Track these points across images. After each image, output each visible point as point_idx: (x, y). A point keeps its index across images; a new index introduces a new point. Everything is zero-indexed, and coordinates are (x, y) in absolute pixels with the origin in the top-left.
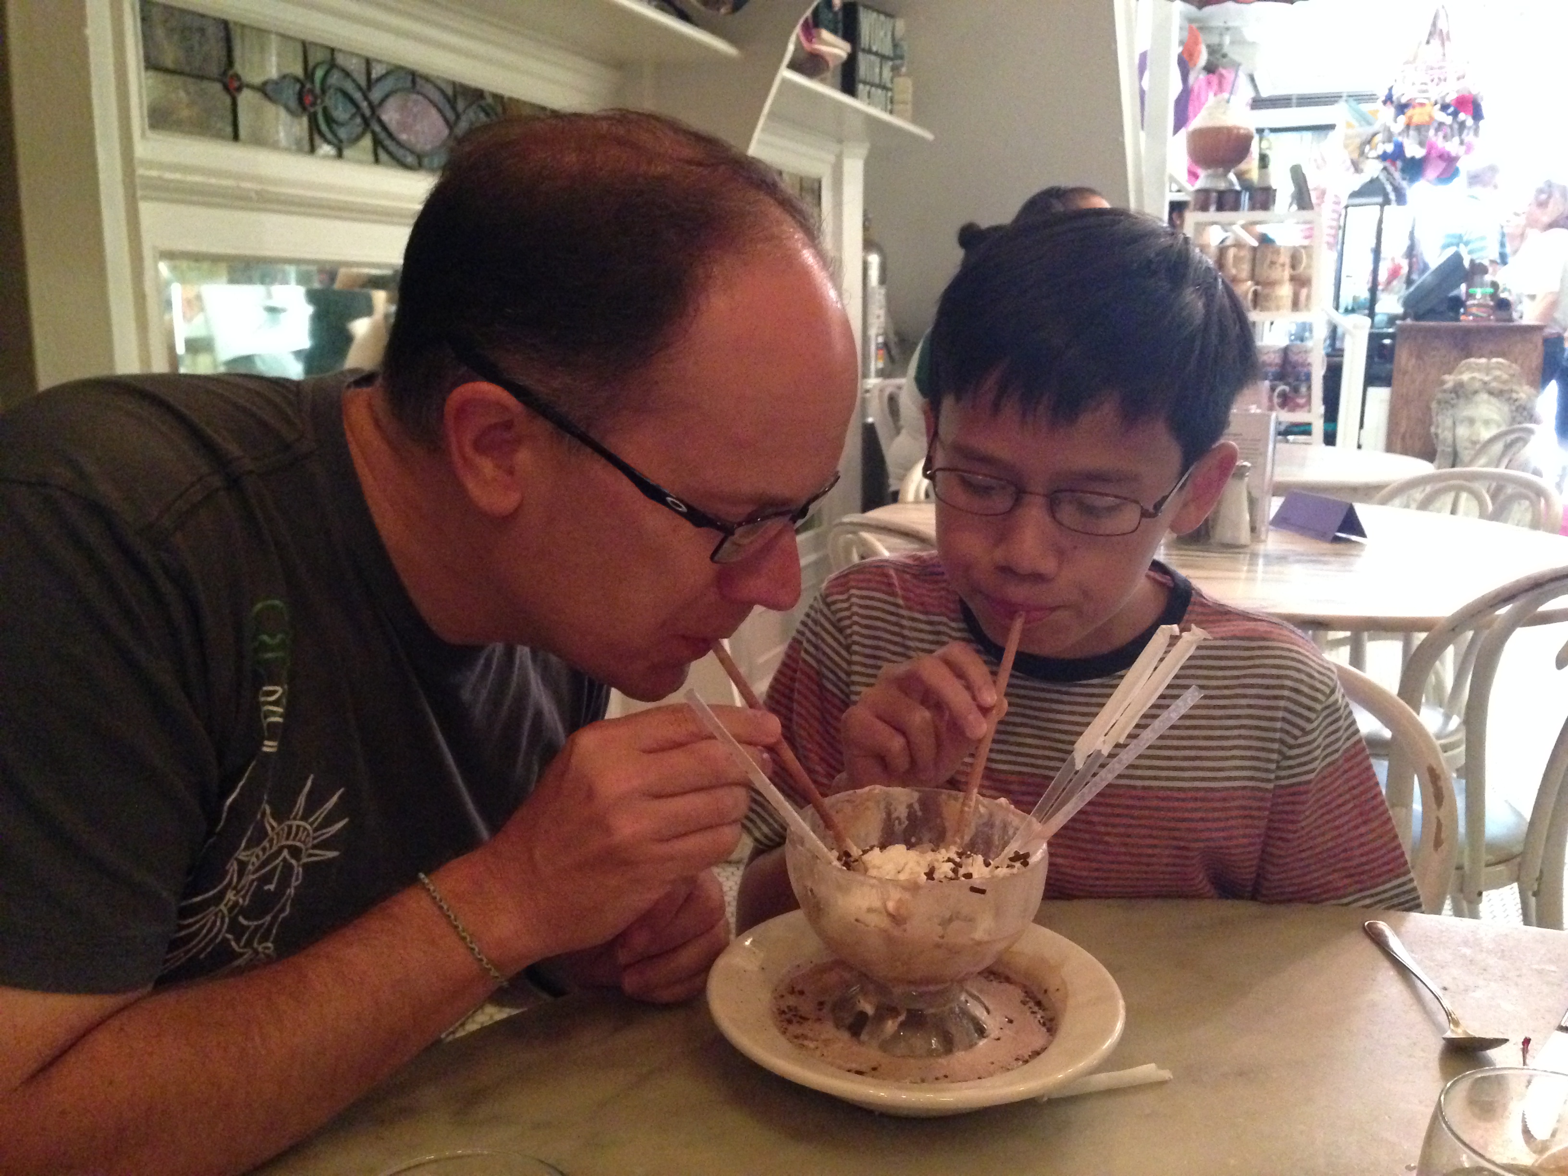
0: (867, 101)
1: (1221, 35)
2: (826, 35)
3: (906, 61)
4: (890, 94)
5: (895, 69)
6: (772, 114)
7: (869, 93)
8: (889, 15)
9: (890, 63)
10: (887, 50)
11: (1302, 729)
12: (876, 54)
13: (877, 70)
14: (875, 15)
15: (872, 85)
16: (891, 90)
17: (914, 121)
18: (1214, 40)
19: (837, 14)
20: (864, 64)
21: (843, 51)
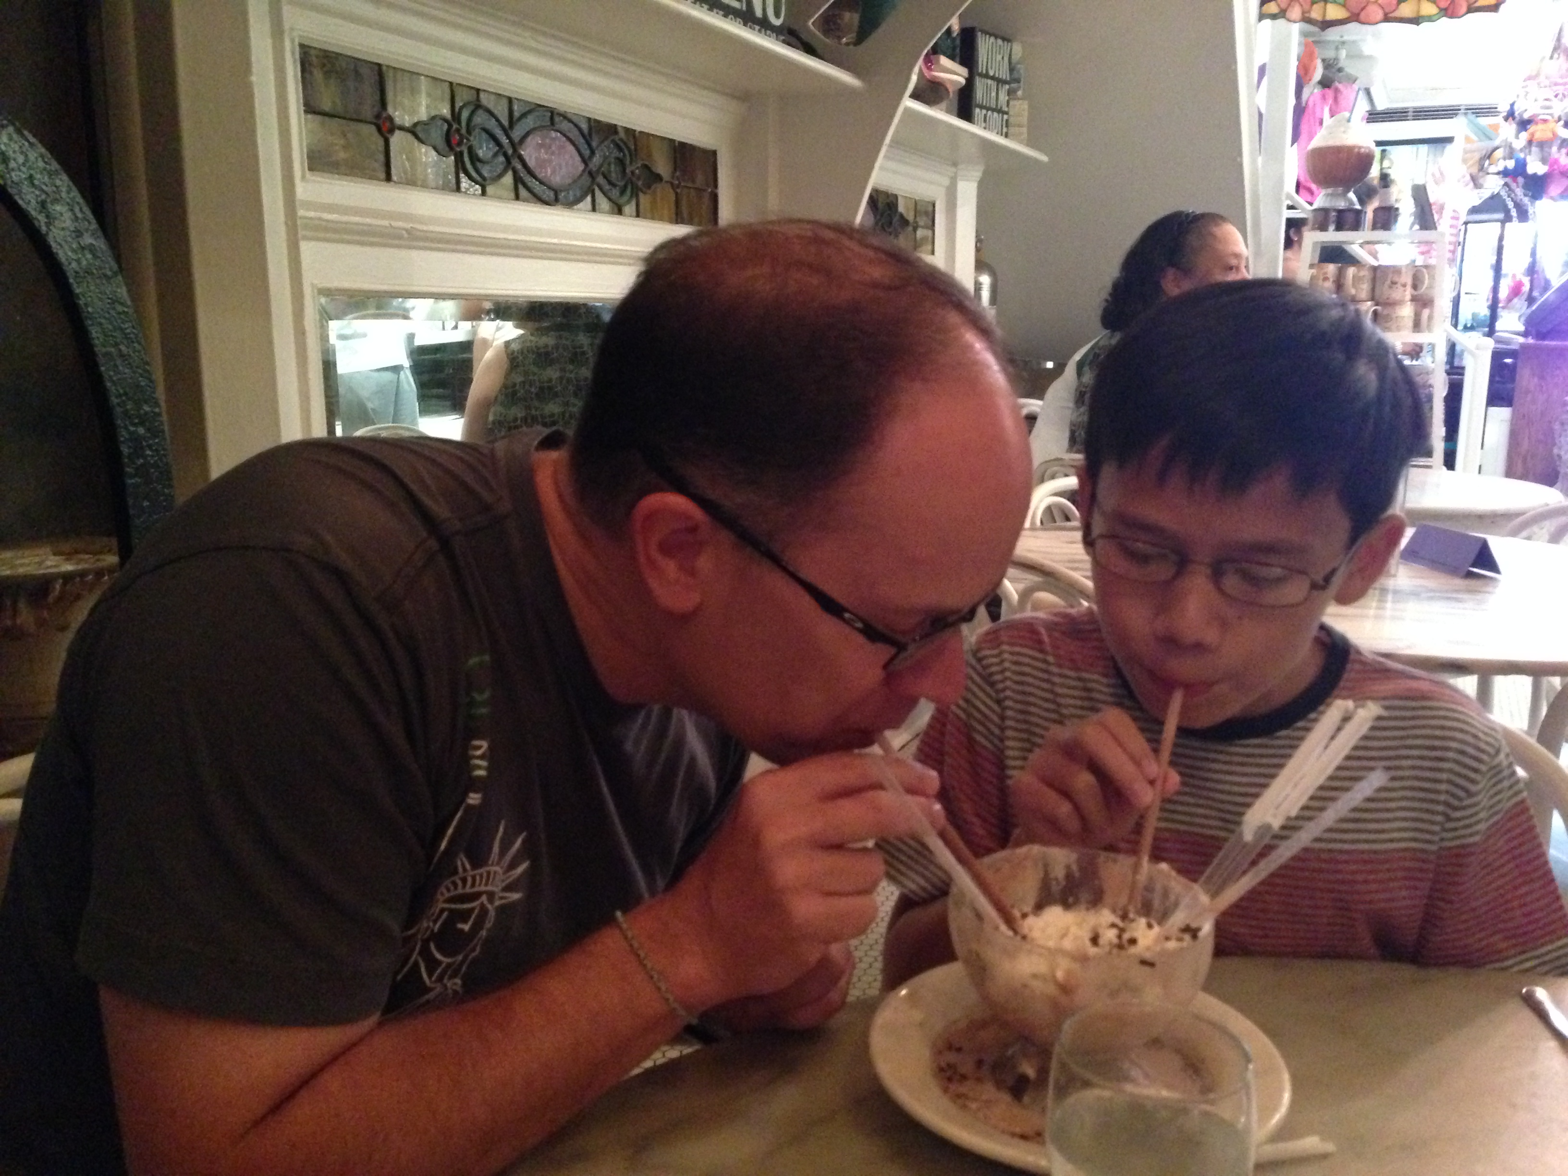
0: (983, 125)
1: (1337, 49)
2: (944, 61)
3: (1023, 84)
4: (1005, 117)
5: (1010, 93)
6: (895, 143)
7: (985, 116)
8: (1006, 39)
9: (1007, 87)
10: (1004, 74)
11: (1467, 791)
12: (993, 78)
13: (994, 94)
14: (992, 39)
15: (988, 109)
16: (1007, 113)
17: (1030, 144)
18: (1330, 54)
19: (955, 41)
20: (981, 89)
21: (961, 77)
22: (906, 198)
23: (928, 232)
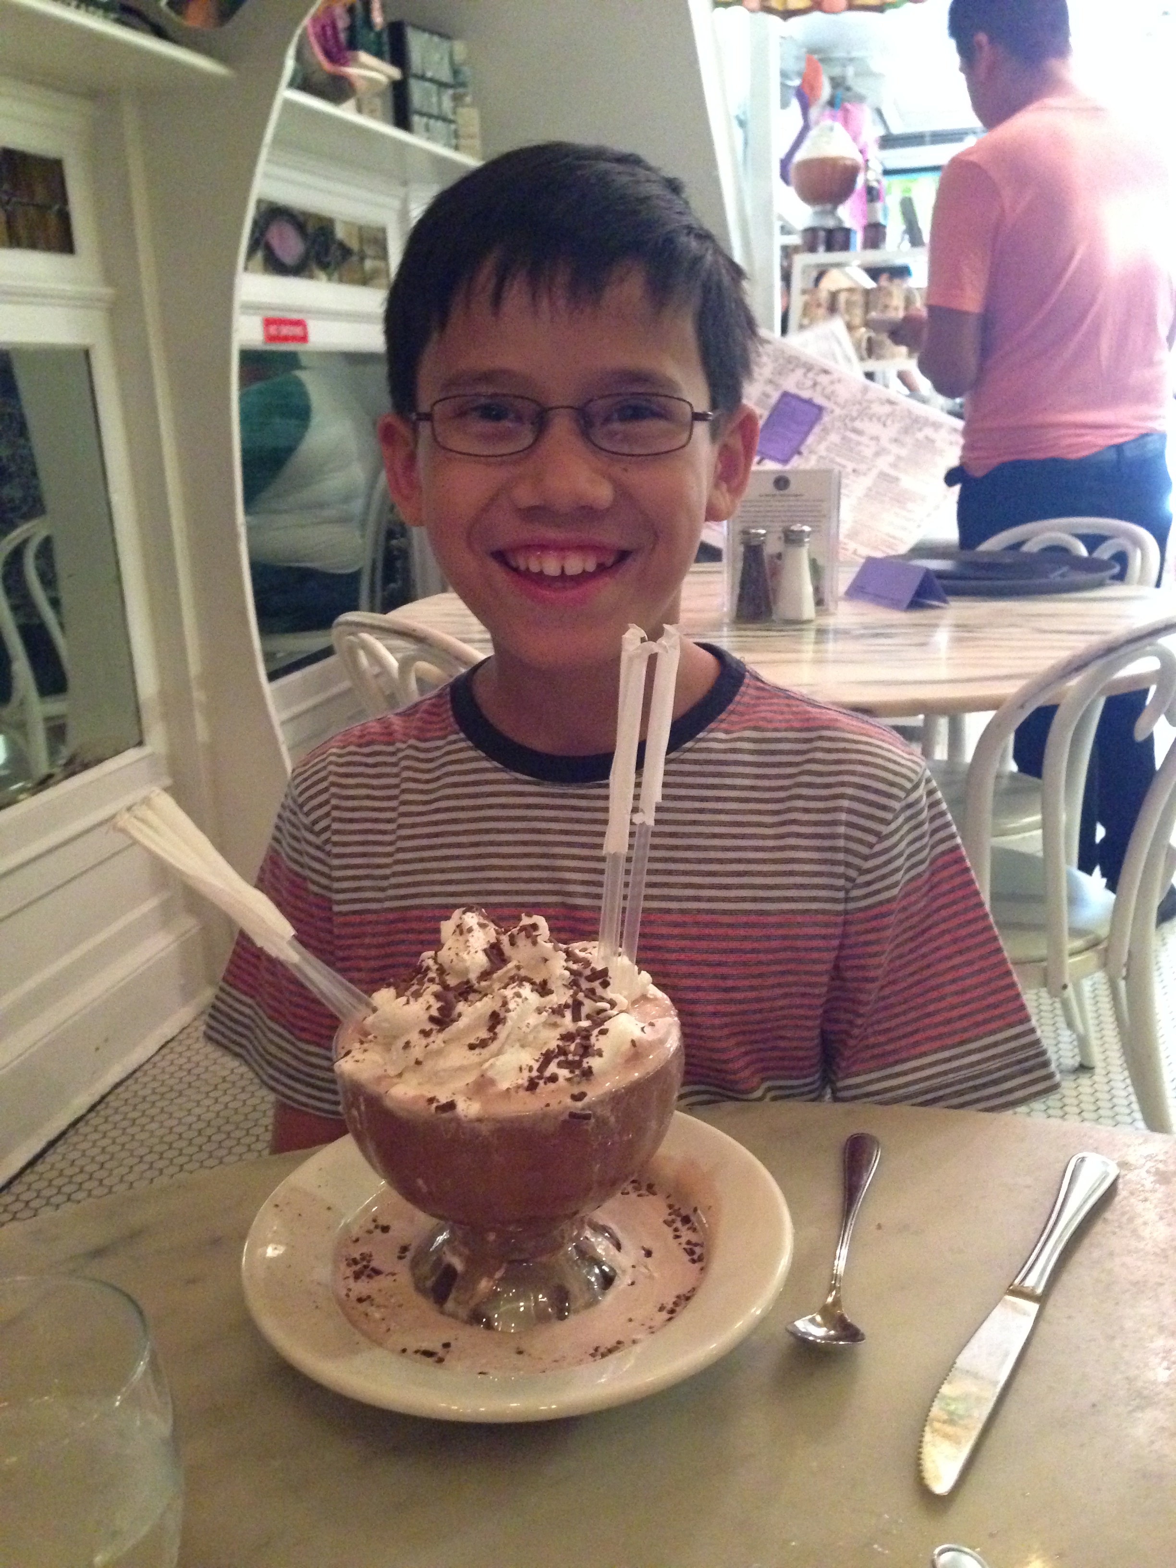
0: (426, 135)
1: (844, 66)
2: (364, 57)
3: (470, 89)
4: (453, 127)
5: (457, 99)
7: (427, 126)
8: (445, 36)
9: (450, 92)
10: (445, 75)
12: (431, 80)
13: (434, 99)
14: (426, 36)
15: (430, 116)
16: (451, 122)
18: (836, 71)
19: (379, 35)
20: (418, 92)
21: (389, 77)
22: (345, 223)
23: (379, 264)
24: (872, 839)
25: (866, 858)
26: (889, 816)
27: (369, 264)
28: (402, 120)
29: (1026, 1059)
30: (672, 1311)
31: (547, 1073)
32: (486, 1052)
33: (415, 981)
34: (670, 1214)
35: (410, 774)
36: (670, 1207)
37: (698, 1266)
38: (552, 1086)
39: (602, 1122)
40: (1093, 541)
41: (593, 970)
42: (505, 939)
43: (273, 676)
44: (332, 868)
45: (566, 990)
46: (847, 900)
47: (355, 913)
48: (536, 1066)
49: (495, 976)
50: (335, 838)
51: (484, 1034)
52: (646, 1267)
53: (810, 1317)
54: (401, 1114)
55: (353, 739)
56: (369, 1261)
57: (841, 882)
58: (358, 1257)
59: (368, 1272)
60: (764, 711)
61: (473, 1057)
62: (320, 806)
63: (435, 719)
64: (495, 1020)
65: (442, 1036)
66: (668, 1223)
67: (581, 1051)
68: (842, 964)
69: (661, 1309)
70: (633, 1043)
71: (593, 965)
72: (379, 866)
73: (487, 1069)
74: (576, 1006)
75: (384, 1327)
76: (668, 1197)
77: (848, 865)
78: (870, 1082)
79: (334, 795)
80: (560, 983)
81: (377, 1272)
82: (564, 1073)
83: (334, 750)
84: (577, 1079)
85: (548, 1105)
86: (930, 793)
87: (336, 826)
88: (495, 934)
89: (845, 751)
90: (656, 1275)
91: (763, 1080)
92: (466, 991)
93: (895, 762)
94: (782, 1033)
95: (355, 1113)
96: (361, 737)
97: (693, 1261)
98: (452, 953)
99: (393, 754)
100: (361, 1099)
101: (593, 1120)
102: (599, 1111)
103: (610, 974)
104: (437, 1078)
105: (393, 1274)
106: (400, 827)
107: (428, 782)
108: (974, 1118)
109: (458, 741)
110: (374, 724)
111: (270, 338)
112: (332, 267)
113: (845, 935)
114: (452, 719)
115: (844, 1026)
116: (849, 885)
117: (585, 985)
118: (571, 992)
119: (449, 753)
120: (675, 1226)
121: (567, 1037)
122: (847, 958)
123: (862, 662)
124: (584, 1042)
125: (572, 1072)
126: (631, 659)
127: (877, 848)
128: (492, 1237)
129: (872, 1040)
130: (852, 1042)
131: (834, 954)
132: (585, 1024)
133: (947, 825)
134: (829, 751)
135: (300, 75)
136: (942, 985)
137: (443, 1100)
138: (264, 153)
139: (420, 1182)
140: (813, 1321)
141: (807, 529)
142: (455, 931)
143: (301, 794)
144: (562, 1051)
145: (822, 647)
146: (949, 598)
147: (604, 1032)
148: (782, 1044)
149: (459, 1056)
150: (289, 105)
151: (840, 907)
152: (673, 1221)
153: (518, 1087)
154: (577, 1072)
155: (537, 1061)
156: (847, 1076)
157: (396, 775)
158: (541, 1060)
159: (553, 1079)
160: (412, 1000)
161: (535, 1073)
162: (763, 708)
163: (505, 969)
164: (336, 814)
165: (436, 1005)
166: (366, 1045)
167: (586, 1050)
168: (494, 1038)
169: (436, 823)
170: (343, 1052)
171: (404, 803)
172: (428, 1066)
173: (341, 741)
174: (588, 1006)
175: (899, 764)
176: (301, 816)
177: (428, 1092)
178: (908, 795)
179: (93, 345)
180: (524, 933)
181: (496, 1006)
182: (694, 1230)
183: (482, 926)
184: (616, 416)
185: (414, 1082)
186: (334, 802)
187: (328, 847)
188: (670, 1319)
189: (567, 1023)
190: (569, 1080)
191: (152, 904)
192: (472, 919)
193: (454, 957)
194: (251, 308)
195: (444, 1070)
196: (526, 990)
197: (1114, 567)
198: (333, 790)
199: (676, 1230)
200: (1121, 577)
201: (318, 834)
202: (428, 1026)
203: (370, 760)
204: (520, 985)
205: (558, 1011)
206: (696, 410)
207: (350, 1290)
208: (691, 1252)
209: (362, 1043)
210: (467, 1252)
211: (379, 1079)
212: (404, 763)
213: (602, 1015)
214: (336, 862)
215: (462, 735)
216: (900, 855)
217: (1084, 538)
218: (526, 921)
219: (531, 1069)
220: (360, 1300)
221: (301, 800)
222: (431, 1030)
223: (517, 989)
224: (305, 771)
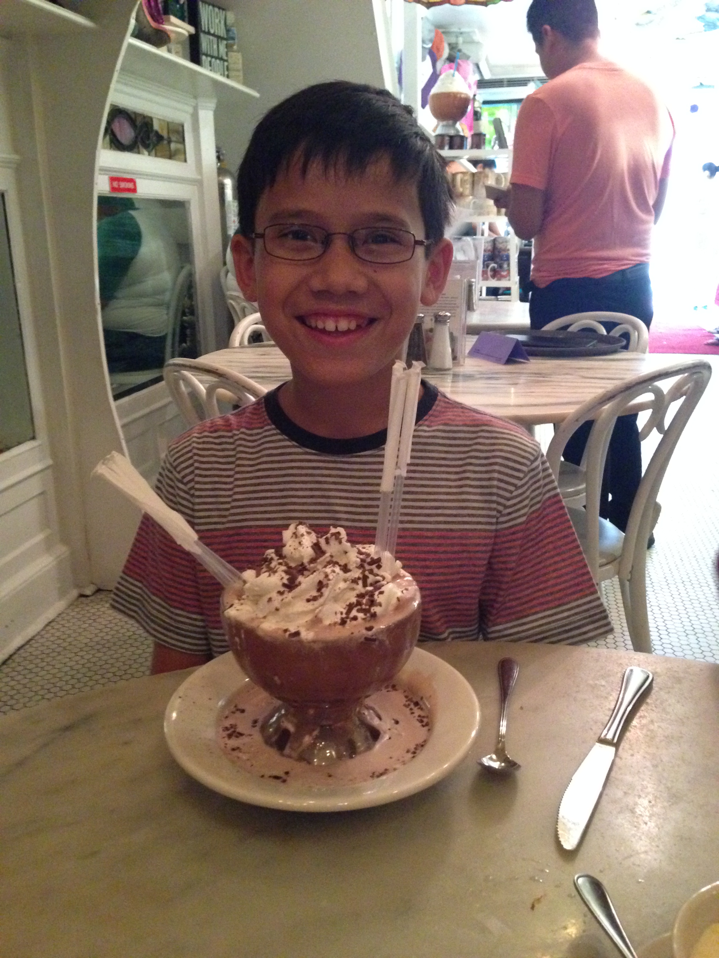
0: (210, 68)
1: (456, 37)
2: (173, 19)
3: (236, 41)
4: (226, 64)
5: (229, 47)
7: (210, 62)
8: (221, 8)
9: (225, 42)
10: (222, 32)
11: (515, 486)
12: (213, 35)
13: (215, 46)
14: (211, 7)
15: (212, 57)
16: (224, 61)
17: (246, 83)
18: (452, 40)
19: (182, 6)
20: (205, 42)
21: (188, 32)
22: (159, 120)
23: (180, 146)
24: (512, 488)
25: (508, 499)
26: (521, 475)
27: (173, 146)
28: (195, 58)
29: (595, 614)
30: (414, 753)
31: (352, 615)
32: (317, 603)
33: (264, 566)
34: (406, 701)
35: (241, 449)
36: (406, 697)
37: (426, 728)
38: (354, 622)
39: (382, 642)
40: (610, 325)
41: (372, 558)
42: (322, 541)
43: (117, 397)
44: (193, 504)
45: (357, 570)
46: (497, 523)
47: (208, 530)
48: (344, 611)
49: (318, 561)
50: (197, 486)
51: (315, 593)
52: (396, 729)
53: (489, 756)
54: (268, 639)
55: (207, 429)
56: (235, 728)
57: (494, 513)
58: (229, 726)
59: (235, 734)
60: (450, 415)
61: (310, 606)
62: (187, 467)
63: (256, 417)
64: (321, 586)
65: (291, 595)
66: (406, 706)
67: (369, 604)
68: (493, 560)
69: (408, 751)
70: (398, 599)
71: (371, 556)
72: (222, 503)
73: (318, 613)
74: (365, 579)
75: (249, 763)
76: (405, 692)
77: (499, 503)
78: (506, 629)
79: (196, 461)
80: (355, 565)
81: (241, 734)
82: (361, 615)
83: (196, 435)
84: (368, 619)
85: (352, 633)
86: (543, 463)
87: (197, 479)
88: (315, 538)
89: (496, 438)
90: (403, 734)
91: (447, 628)
92: (302, 569)
93: (525, 445)
94: (459, 601)
95: (237, 639)
96: (212, 427)
97: (423, 726)
98: (291, 549)
99: (231, 437)
100: (242, 631)
101: (377, 643)
102: (381, 637)
103: (382, 561)
104: (288, 618)
105: (250, 735)
106: (237, 479)
107: (252, 453)
108: (563, 649)
109: (271, 430)
110: (218, 420)
111: (113, 189)
112: (151, 147)
113: (495, 544)
114: (267, 417)
115: (492, 597)
116: (498, 515)
117: (367, 567)
118: (361, 571)
119: (266, 437)
120: (410, 707)
121: (361, 596)
122: (496, 557)
123: (482, 394)
124: (372, 599)
125: (365, 615)
126: (398, 380)
127: (515, 493)
128: (311, 712)
129: (508, 605)
130: (497, 606)
131: (488, 555)
132: (370, 588)
133: (552, 482)
134: (488, 438)
135: (137, 28)
136: (548, 573)
137: (293, 630)
138: (116, 75)
139: (276, 678)
140: (491, 759)
141: (448, 314)
142: (292, 537)
143: (175, 460)
144: (359, 603)
145: (456, 384)
146: (529, 357)
147: (382, 593)
148: (458, 607)
149: (301, 606)
150: (130, 46)
151: (494, 527)
152: (409, 705)
153: (335, 623)
154: (368, 615)
155: (345, 609)
156: (494, 625)
157: (234, 450)
158: (347, 608)
159: (355, 618)
160: (272, 574)
161: (344, 616)
162: (449, 413)
163: (324, 557)
164: (197, 472)
165: (286, 577)
166: (242, 601)
167: (372, 603)
168: (321, 595)
169: (258, 477)
170: (229, 605)
171: (239, 466)
172: (283, 611)
173: (199, 429)
174: (371, 579)
175: (527, 446)
176: (175, 473)
177: (283, 625)
178: (532, 464)
179: (6, 191)
180: (334, 537)
181: (321, 577)
182: (422, 709)
183: (308, 533)
184: (370, 241)
185: (274, 621)
186: (196, 465)
187: (192, 492)
188: (414, 757)
189: (360, 588)
190: (364, 619)
191: (40, 537)
192: (302, 529)
193: (293, 551)
194: (104, 170)
195: (292, 613)
196: (337, 569)
197: (623, 341)
198: (196, 458)
199: (411, 709)
200: (626, 347)
201: (186, 484)
202: (282, 589)
203: (217, 441)
204: (334, 566)
205: (355, 581)
206: (416, 239)
207: (226, 744)
208: (421, 721)
209: (239, 600)
210: (295, 721)
211: (253, 619)
212: (238, 442)
213: (378, 584)
214: (197, 500)
215: (273, 426)
216: (527, 498)
217: (604, 324)
218: (333, 530)
219: (342, 613)
220: (233, 750)
221: (175, 464)
222: (284, 591)
223: (332, 568)
224: (177, 447)
